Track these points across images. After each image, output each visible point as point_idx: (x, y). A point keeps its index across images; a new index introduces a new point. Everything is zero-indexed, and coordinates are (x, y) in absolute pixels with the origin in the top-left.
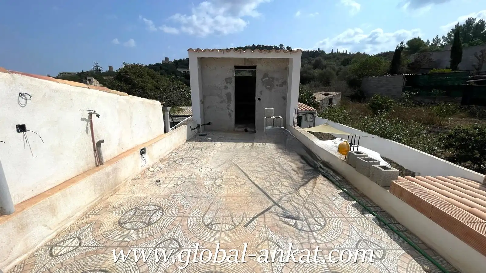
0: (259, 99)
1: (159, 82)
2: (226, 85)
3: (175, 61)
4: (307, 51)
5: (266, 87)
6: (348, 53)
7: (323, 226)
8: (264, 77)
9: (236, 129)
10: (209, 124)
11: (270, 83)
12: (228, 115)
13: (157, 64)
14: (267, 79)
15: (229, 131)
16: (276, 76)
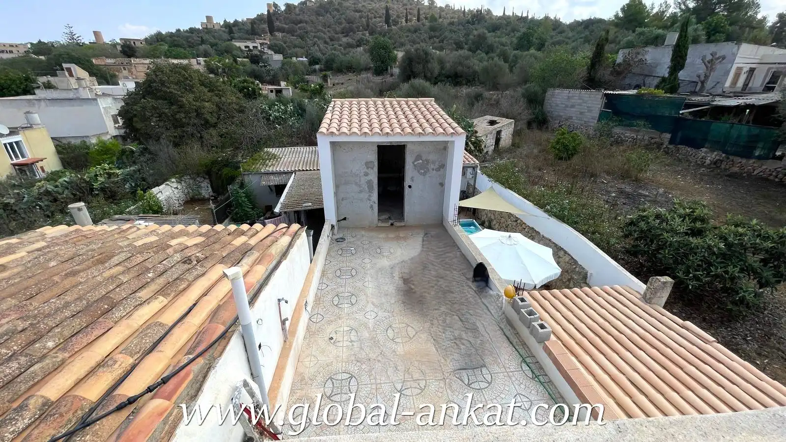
0: (410, 187)
1: (223, 98)
2: (367, 171)
3: (227, 25)
4: (463, 9)
5: (419, 172)
6: (530, 17)
7: (490, 383)
8: (417, 159)
9: (380, 224)
10: (345, 219)
11: (423, 168)
12: (369, 208)
13: (191, 29)
14: (421, 161)
15: (371, 228)
16: (432, 157)
